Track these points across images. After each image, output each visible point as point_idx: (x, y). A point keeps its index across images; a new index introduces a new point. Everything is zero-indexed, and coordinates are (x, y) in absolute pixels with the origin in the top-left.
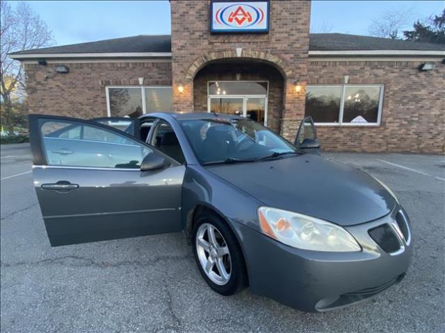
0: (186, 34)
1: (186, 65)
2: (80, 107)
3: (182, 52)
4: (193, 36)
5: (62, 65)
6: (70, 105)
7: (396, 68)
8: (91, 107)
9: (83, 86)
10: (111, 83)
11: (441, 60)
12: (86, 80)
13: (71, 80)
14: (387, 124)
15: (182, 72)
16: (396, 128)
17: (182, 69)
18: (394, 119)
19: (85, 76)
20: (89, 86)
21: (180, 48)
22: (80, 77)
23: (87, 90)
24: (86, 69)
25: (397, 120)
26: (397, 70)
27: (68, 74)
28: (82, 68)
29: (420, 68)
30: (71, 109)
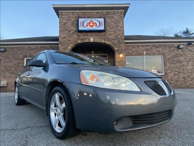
0: (66, 32)
1: (66, 46)
2: (9, 68)
3: (64, 40)
4: (69, 33)
5: (3, 48)
6: (4, 68)
7: (167, 48)
8: (15, 68)
9: (12, 58)
10: (28, 56)
11: (187, 43)
12: (14, 55)
13: (6, 55)
14: (168, 74)
15: (64, 49)
16: (173, 76)
17: (64, 47)
18: (171, 71)
19: (14, 53)
20: (16, 58)
21: (63, 38)
22: (12, 54)
23: (14, 60)
24: (15, 50)
25: (173, 72)
26: (168, 48)
27: (5, 52)
28: (13, 49)
29: (178, 47)
30: (4, 70)
